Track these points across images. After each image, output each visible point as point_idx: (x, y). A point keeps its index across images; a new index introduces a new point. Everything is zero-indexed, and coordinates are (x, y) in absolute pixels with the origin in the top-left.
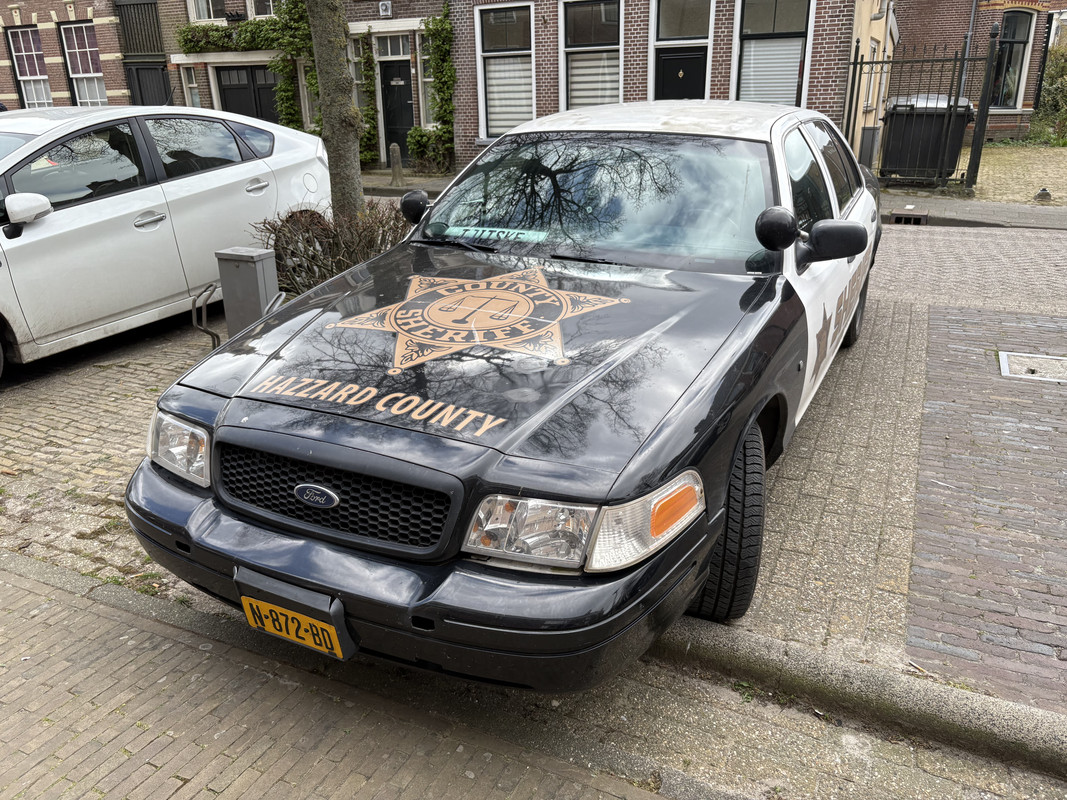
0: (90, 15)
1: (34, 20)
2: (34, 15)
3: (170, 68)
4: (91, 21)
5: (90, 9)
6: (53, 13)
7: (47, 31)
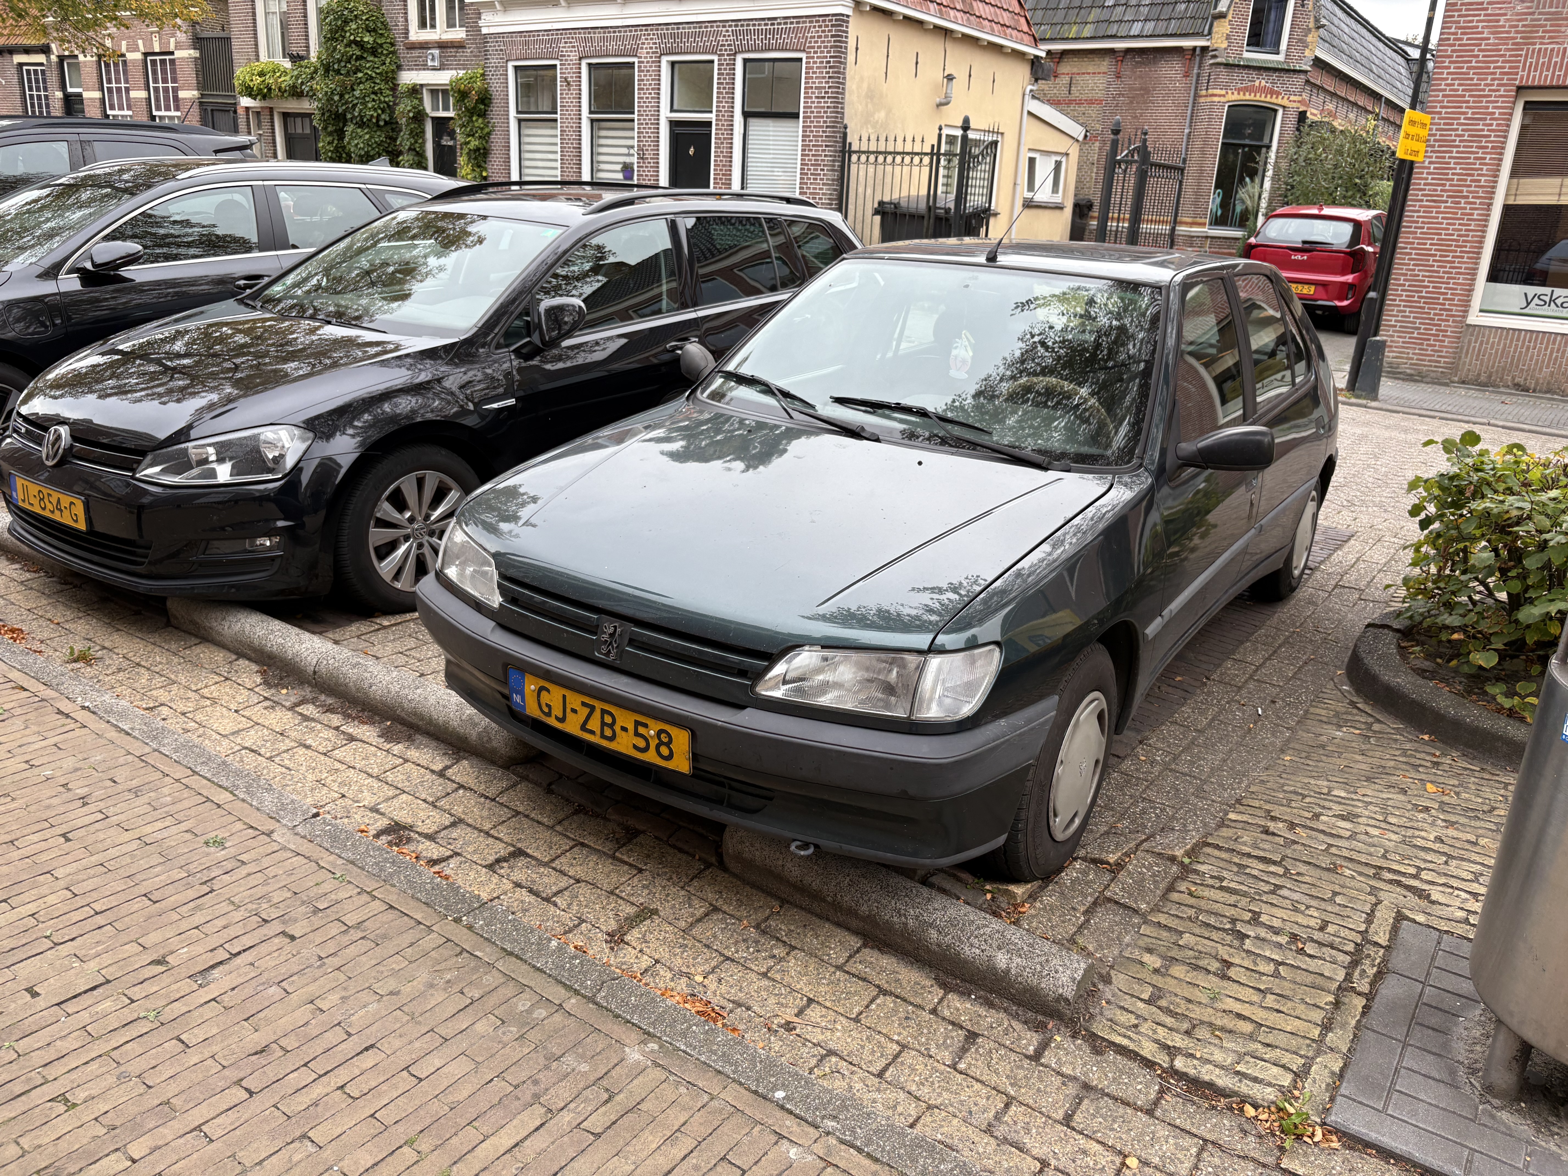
0: (172, 48)
1: (124, 50)
2: (124, 43)
3: (241, 111)
4: (172, 53)
5: (172, 40)
6: (140, 42)
7: (134, 61)
